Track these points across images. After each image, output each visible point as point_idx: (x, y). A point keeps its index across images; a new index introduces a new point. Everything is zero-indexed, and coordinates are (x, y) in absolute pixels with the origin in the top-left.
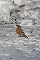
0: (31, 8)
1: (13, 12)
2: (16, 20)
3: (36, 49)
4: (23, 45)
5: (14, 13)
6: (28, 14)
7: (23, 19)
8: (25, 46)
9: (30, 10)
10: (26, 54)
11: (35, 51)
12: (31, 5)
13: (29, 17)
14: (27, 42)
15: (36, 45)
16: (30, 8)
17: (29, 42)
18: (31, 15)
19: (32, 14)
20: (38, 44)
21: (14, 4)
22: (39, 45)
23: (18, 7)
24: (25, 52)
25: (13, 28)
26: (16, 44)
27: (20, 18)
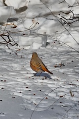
0: (40, 14)
1: (4, 21)
2: (9, 38)
3: (50, 95)
4: (24, 87)
5: (5, 24)
6: (34, 25)
7: (24, 34)
8: (27, 89)
9: (37, 17)
10: (30, 106)
11: (47, 98)
12: (40, 8)
13: (36, 31)
14: (32, 81)
15: (49, 88)
16: (37, 14)
17: (36, 81)
18: (39, 28)
19: (41, 26)
20: (54, 84)
21: (6, 5)
22: (54, 86)
23: (13, 12)
24: (27, 100)
25: (4, 54)
26: (10, 86)
27: (18, 33)
